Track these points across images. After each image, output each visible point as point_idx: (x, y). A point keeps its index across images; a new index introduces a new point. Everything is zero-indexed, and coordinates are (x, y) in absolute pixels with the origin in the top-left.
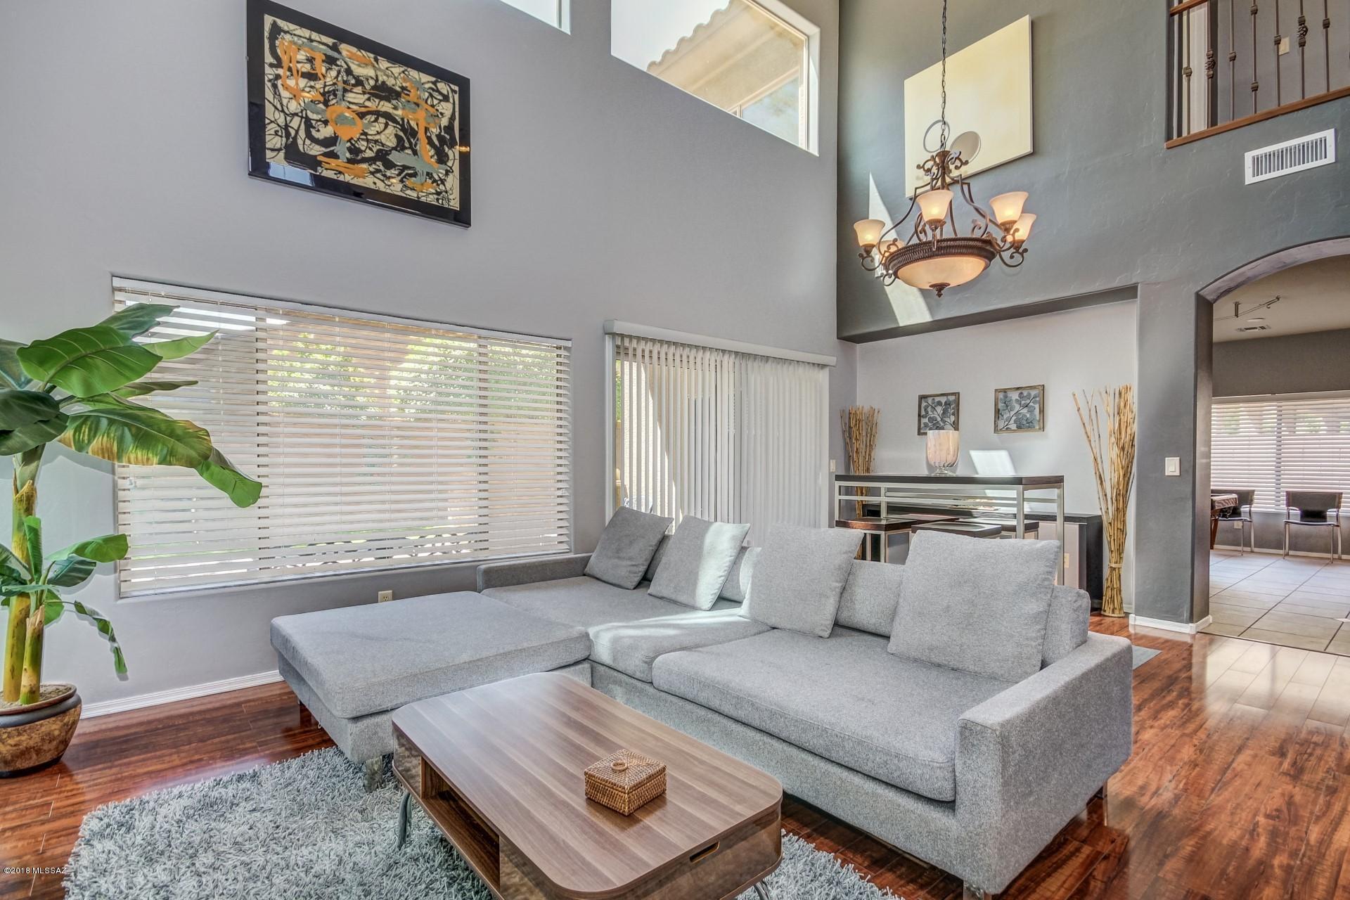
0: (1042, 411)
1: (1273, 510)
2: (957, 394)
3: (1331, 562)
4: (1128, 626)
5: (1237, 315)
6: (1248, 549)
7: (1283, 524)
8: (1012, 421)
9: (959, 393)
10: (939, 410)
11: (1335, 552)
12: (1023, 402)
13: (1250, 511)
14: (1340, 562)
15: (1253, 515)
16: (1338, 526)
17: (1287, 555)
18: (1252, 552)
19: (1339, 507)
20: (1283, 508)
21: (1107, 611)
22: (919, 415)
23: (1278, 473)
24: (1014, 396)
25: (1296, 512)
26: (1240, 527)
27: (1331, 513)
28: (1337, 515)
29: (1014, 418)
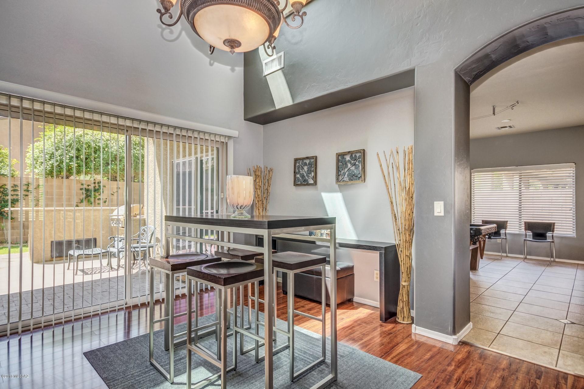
0: (364, 168)
1: (518, 232)
2: (316, 158)
3: (549, 264)
4: (411, 334)
5: (494, 114)
6: (505, 255)
7: (523, 241)
8: (346, 176)
9: (316, 157)
10: (306, 168)
11: (552, 257)
12: (352, 162)
13: (505, 232)
14: (554, 264)
15: (507, 235)
16: (553, 242)
17: (526, 258)
18: (507, 256)
19: (553, 231)
20: (523, 231)
21: (400, 319)
22: (294, 172)
23: (520, 211)
24: (348, 158)
25: (530, 233)
26: (500, 242)
27: (549, 234)
28: (552, 235)
29: (347, 173)
